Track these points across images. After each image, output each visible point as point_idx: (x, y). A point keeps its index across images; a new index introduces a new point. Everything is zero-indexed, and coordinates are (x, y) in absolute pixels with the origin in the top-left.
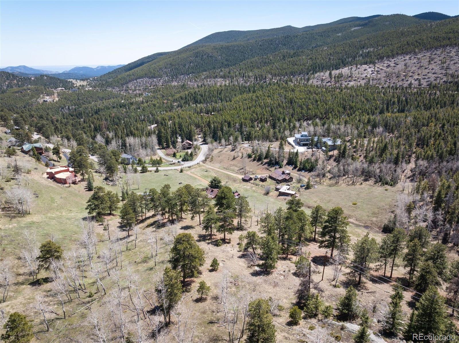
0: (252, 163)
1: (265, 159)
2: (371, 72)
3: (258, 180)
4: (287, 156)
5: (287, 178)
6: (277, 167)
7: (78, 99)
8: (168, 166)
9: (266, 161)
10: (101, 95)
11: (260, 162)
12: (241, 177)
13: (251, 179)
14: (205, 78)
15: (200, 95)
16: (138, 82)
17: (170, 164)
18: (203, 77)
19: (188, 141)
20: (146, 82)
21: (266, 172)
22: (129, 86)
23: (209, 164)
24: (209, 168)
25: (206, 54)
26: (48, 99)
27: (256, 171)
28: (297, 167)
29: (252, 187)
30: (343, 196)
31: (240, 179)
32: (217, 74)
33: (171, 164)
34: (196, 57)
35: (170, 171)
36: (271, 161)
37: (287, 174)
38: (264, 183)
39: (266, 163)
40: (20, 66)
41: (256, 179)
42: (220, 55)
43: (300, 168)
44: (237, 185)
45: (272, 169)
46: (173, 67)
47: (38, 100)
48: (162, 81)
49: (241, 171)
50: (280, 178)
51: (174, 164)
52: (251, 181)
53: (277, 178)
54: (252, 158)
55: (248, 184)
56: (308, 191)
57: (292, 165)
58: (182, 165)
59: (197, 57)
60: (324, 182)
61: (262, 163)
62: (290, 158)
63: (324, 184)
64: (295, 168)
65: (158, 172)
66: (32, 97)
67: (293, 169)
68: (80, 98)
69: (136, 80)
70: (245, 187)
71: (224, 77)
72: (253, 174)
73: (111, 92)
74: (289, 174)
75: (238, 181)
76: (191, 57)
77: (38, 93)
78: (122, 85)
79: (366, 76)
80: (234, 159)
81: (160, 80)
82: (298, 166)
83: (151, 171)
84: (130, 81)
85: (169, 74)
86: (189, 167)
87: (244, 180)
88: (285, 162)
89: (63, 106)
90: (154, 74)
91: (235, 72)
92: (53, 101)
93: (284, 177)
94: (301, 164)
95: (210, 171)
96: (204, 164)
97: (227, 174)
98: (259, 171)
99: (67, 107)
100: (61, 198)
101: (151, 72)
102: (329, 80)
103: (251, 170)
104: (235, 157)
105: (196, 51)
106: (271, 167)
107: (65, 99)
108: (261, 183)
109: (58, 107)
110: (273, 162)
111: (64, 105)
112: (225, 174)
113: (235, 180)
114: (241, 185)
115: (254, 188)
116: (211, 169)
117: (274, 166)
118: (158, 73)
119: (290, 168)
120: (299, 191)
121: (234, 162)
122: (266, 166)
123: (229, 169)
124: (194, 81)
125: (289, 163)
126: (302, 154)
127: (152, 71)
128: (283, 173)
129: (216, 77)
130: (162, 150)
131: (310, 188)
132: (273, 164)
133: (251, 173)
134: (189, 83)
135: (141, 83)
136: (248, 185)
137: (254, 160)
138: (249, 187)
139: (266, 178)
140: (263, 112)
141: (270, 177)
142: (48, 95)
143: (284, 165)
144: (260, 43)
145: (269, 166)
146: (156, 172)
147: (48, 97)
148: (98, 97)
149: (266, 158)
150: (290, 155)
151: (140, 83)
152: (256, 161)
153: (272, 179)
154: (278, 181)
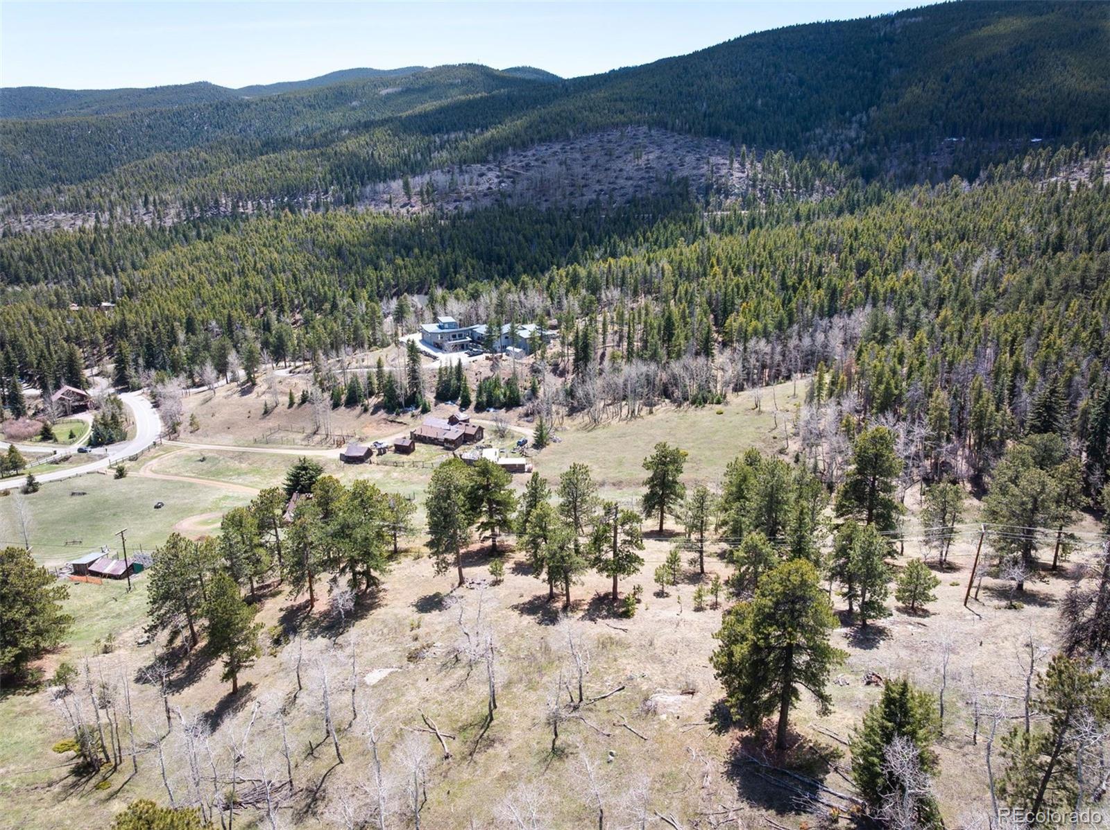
0: (334, 414)
1: (369, 397)
2: (496, 180)
3: (389, 453)
8: (56, 468)
9: (373, 401)
11: (360, 408)
12: (333, 453)
13: (369, 452)
17: (52, 463)
19: (67, 388)
21: (395, 430)
23: (195, 438)
24: (202, 450)
27: (364, 432)
28: (471, 402)
29: (388, 472)
31: (333, 460)
32: (49, 201)
33: (56, 462)
35: (80, 480)
36: (391, 398)
38: (414, 457)
39: (377, 408)
41: (382, 452)
42: (26, 152)
43: (479, 404)
45: (406, 419)
49: (316, 439)
50: (449, 436)
51: (66, 459)
52: (372, 459)
53: (441, 437)
54: (327, 402)
56: (544, 449)
58: (104, 456)
60: (560, 424)
61: (366, 410)
63: (566, 430)
64: (466, 405)
65: (35, 490)
67: (463, 410)
70: (366, 475)
72: (364, 439)
74: (467, 421)
75: (333, 467)
79: (490, 188)
80: (267, 412)
82: (474, 398)
86: (134, 459)
87: (350, 460)
88: (432, 395)
93: (461, 432)
95: (216, 458)
96: (174, 443)
97: (280, 455)
98: (373, 430)
102: (405, 199)
103: (347, 432)
104: (267, 406)
106: (399, 414)
108: (405, 458)
110: (398, 399)
112: (273, 455)
114: (351, 474)
115: (395, 474)
116: (211, 451)
117: (405, 412)
119: (455, 407)
120: (524, 455)
121: (275, 420)
122: (382, 414)
123: (272, 442)
125: (442, 398)
128: (454, 421)
131: (547, 444)
132: (400, 405)
133: (352, 438)
136: (371, 471)
137: (335, 406)
138: (379, 475)
139: (409, 444)
141: (419, 439)
143: (432, 405)
144: (147, 121)
145: (390, 412)
146: (26, 492)
150: (441, 375)
152: (343, 408)
153: (424, 443)
154: (448, 445)
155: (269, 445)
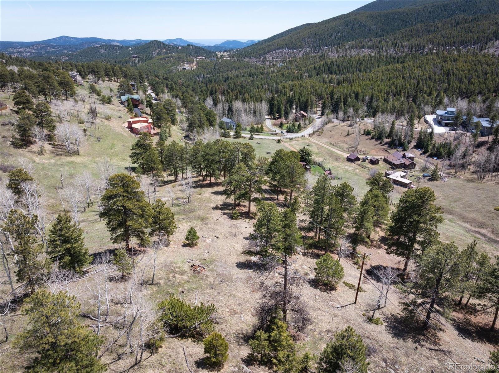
0: (368, 141)
1: (386, 138)
3: (367, 162)
4: (416, 136)
5: (408, 163)
6: (400, 149)
7: (215, 68)
8: (268, 135)
9: (387, 140)
10: (237, 66)
11: (379, 142)
12: (346, 155)
13: (358, 159)
14: (349, 48)
15: (336, 65)
16: (276, 53)
17: (272, 134)
18: (347, 47)
19: (302, 112)
20: (285, 53)
21: (383, 154)
22: (267, 57)
23: (316, 138)
24: (313, 142)
25: (358, 23)
26: (187, 66)
27: (369, 151)
28: (428, 151)
29: (356, 169)
30: (483, 196)
31: (344, 158)
32: (365, 44)
33: (273, 134)
34: (345, 27)
35: (267, 140)
36: (393, 140)
37: (410, 158)
38: (373, 166)
39: (386, 143)
40: (177, 39)
41: (364, 160)
42: (375, 25)
43: (431, 153)
44: (337, 164)
45: (393, 151)
46: (318, 37)
47: (178, 67)
48: (302, 52)
49: (350, 149)
50: (397, 162)
51: (276, 134)
52: (357, 162)
53: (393, 162)
54: (371, 136)
55: (353, 165)
56: (432, 183)
57: (421, 148)
58: (284, 136)
59: (347, 26)
60: (461, 175)
61: (381, 143)
62: (421, 138)
63: (459, 178)
64: (424, 153)
65: (252, 139)
66: (174, 64)
67: (421, 154)
68: (216, 67)
69: (275, 51)
70: (347, 167)
71: (372, 48)
72: (364, 154)
73: (248, 62)
74: (412, 159)
75: (341, 161)
76: (340, 26)
77: (179, 60)
78: (260, 55)
80: (348, 135)
81: (300, 51)
82: (430, 150)
83: (245, 138)
84: (269, 52)
85: (311, 45)
86: (291, 139)
87: (349, 160)
88: (413, 144)
89: (198, 74)
90: (295, 44)
91: (388, 42)
92: (191, 69)
93: (403, 162)
94: (433, 148)
95: (313, 146)
96: (309, 138)
97: (331, 151)
98: (374, 152)
99: (202, 76)
100: (124, 146)
101: (292, 42)
103: (363, 149)
104: (350, 133)
105: (348, 19)
106: (392, 148)
107: (203, 67)
108: (370, 166)
109: (194, 75)
110: (396, 142)
111: (200, 73)
112: (328, 150)
113: (337, 158)
114: (343, 165)
115: (358, 170)
116: (315, 143)
117: (395, 148)
118: (300, 44)
119: (418, 152)
120: (418, 181)
121: (347, 139)
122: (386, 147)
123: (336, 146)
124: (335, 51)
125: (416, 147)
126: (440, 135)
127: (294, 41)
128: (404, 156)
129: (363, 47)
130: (272, 120)
131: (437, 180)
132: (395, 145)
133: (362, 153)
134: (330, 53)
135: (280, 54)
136: (351, 166)
137: (372, 138)
138: (351, 169)
139: (378, 161)
140: (405, 85)
141: (386, 161)
142: (187, 64)
143: (410, 148)
145: (389, 147)
146: (250, 139)
147: (187, 65)
148: (234, 67)
149: (388, 137)
150: (420, 135)
151: (278, 54)
152: (374, 140)
153: (386, 163)
154: (393, 166)
155: (334, 147)
